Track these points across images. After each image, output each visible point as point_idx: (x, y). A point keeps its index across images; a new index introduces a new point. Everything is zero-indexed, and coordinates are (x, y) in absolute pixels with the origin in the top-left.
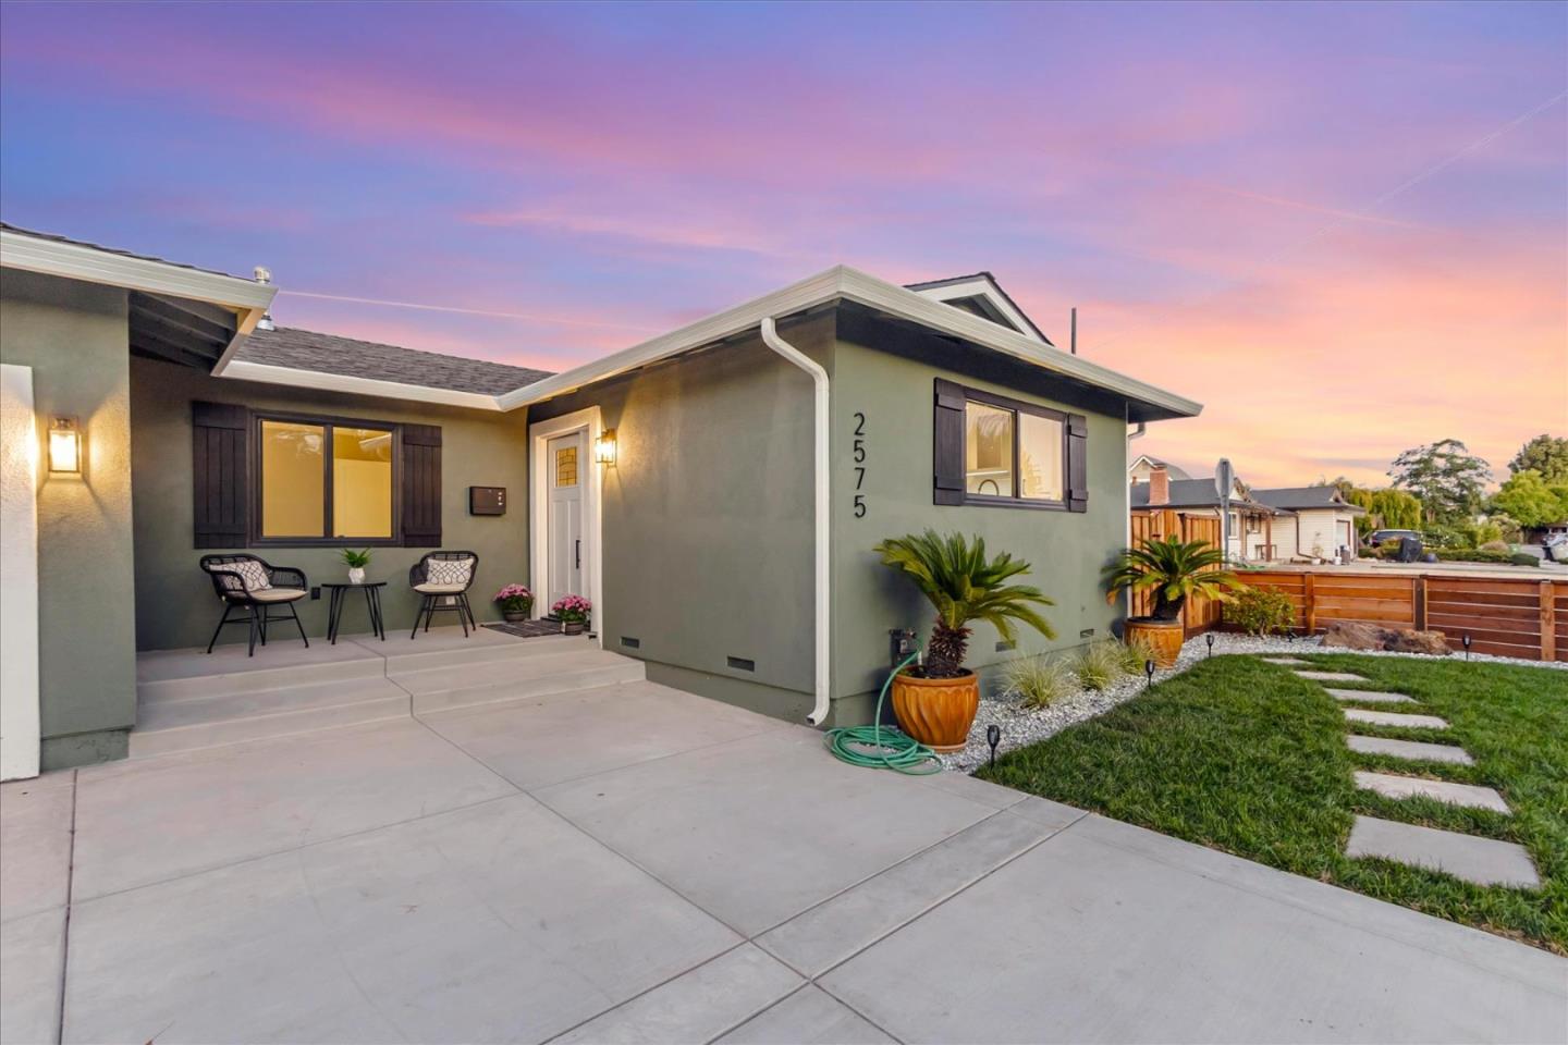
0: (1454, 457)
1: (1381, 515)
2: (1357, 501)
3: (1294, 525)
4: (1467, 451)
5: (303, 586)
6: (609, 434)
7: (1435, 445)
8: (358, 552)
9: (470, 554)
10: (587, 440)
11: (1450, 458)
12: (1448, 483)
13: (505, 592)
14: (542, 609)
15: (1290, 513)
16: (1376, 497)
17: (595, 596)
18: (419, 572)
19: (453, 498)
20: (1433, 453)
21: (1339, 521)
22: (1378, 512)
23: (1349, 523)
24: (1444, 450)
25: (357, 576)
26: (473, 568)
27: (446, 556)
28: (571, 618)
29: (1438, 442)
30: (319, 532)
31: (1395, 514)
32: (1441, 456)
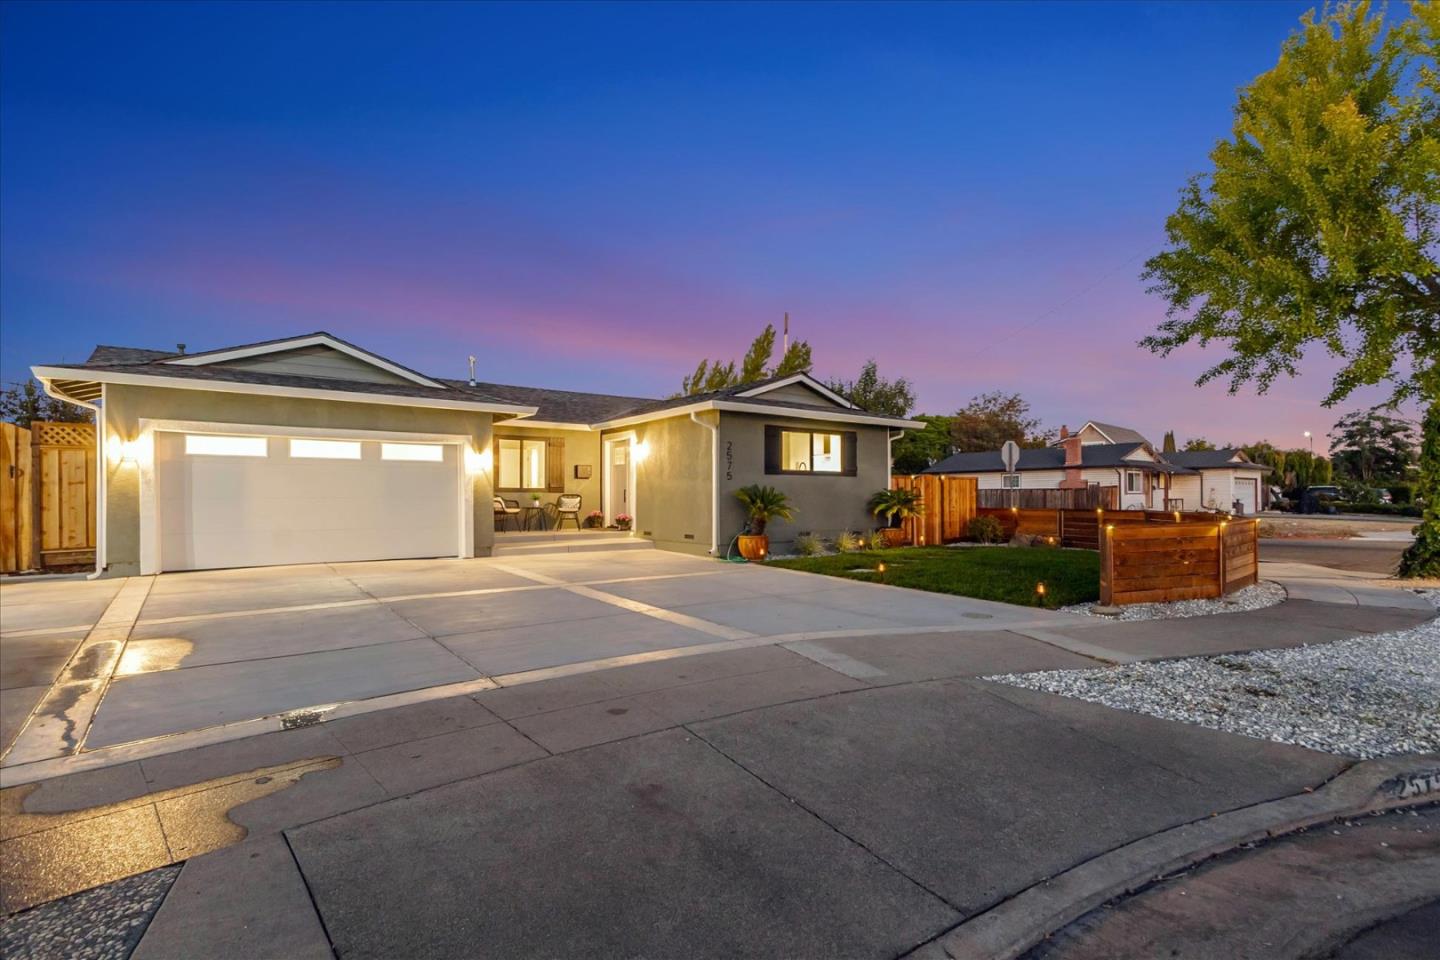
0: (1389, 420)
1: (1294, 473)
2: (1272, 462)
3: (1199, 482)
4: (1402, 414)
5: (518, 507)
6: (640, 440)
7: (1373, 409)
8: (537, 494)
9: (578, 496)
10: (629, 444)
11: (1385, 421)
12: (1381, 443)
13: (592, 514)
14: (608, 522)
15: (1193, 471)
16: (1290, 457)
17: (633, 513)
18: (559, 504)
19: (569, 472)
20: (1370, 416)
21: (1236, 478)
22: (1291, 471)
23: (1256, 480)
24: (1381, 412)
25: (537, 503)
26: (580, 502)
27: (568, 496)
28: (623, 524)
29: (1376, 406)
30: (518, 487)
31: (1307, 473)
32: (1378, 419)
